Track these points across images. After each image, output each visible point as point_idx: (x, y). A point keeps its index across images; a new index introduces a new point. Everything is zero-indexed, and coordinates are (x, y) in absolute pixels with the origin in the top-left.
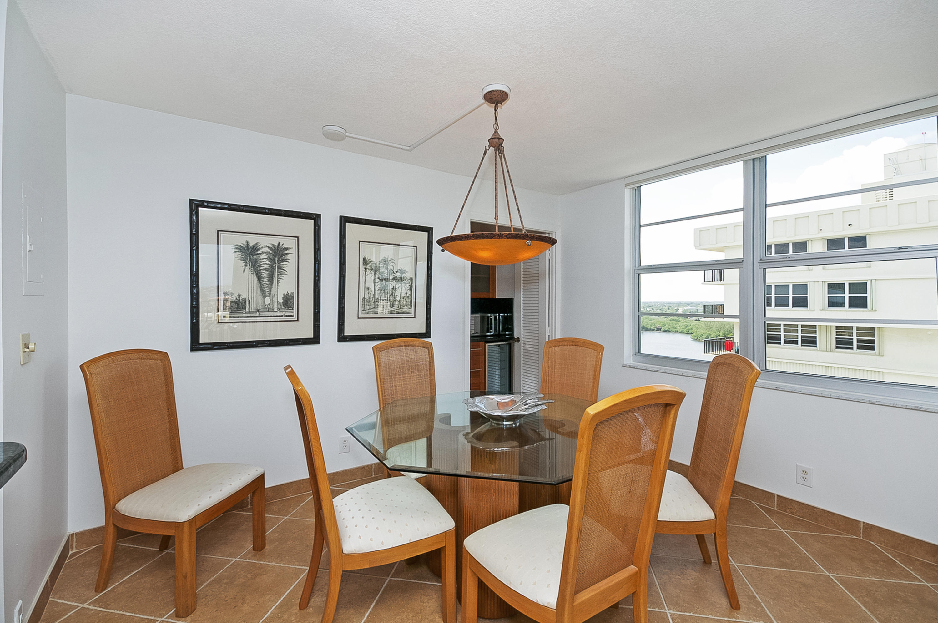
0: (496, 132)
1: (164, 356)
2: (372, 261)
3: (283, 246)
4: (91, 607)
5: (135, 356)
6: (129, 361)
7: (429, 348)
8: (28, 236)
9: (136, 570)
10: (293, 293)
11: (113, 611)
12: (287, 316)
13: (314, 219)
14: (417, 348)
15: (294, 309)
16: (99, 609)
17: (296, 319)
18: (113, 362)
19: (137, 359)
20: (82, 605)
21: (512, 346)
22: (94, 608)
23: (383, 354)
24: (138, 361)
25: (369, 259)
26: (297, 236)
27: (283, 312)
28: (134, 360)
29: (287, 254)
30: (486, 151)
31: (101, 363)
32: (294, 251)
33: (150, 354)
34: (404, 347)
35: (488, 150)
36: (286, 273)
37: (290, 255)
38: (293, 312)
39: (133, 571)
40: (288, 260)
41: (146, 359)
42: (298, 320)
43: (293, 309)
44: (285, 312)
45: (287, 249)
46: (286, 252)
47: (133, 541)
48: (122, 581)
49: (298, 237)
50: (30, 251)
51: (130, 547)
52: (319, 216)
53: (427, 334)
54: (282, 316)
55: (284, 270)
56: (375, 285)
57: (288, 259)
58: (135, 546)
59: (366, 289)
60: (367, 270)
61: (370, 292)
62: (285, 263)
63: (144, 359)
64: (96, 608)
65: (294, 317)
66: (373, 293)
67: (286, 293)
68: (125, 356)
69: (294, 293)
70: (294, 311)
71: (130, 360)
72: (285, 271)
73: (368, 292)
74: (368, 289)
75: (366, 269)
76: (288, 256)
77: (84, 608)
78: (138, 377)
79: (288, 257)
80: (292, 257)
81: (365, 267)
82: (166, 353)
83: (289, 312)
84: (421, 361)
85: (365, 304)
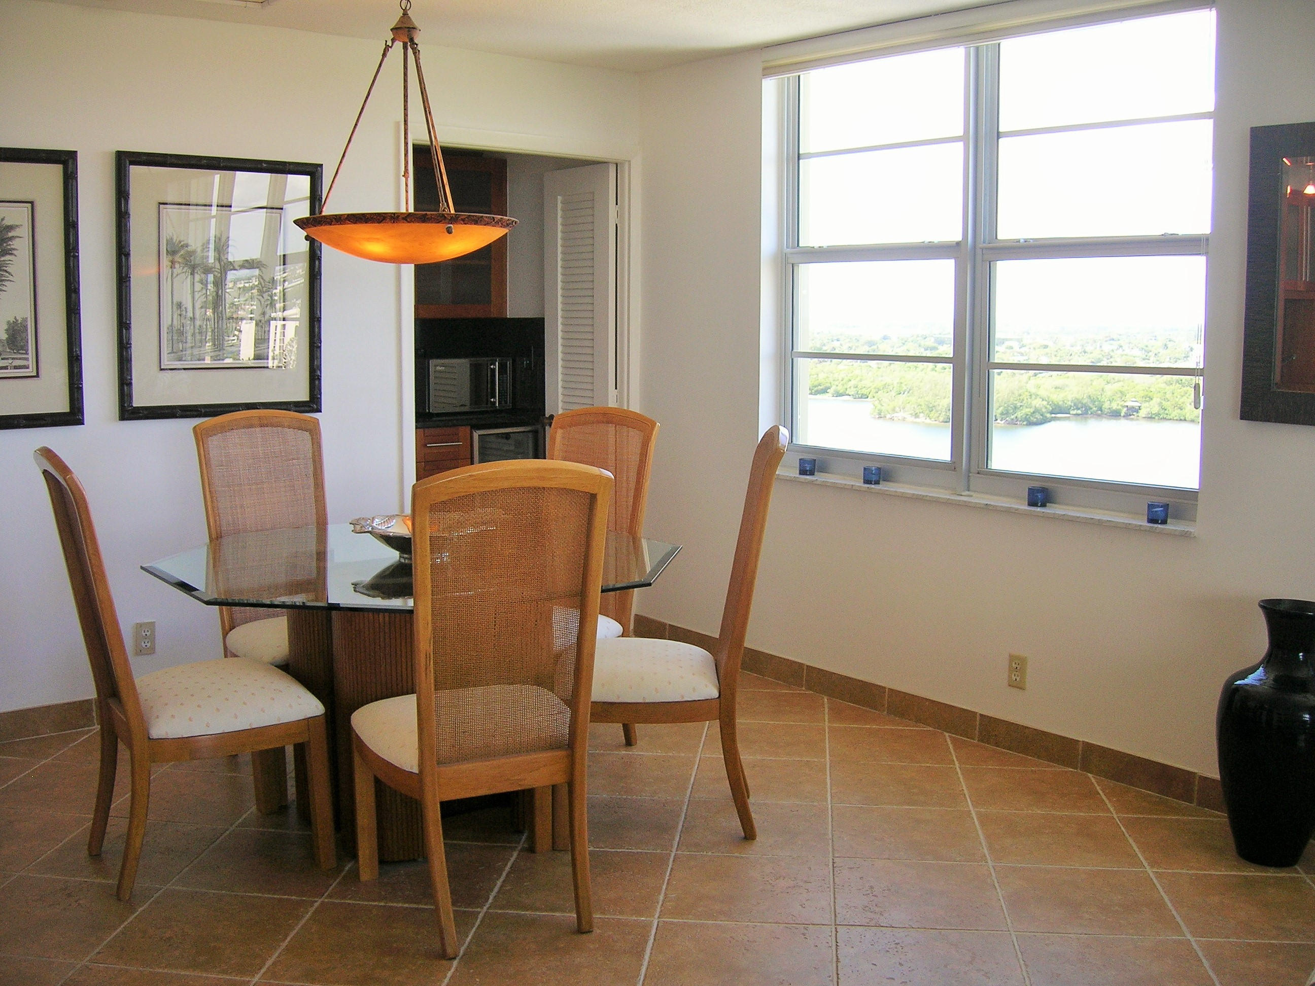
0: (405, 14)
2: (187, 246)
3: (4, 222)
7: (314, 432)
10: (25, 320)
12: (16, 367)
13: (64, 163)
14: (287, 430)
15: (30, 352)
17: (34, 374)
21: (540, 436)
23: (214, 442)
25: (180, 242)
26: (30, 199)
27: (7, 359)
29: (12, 238)
30: (387, 48)
32: (24, 232)
34: (258, 429)
35: (391, 47)
36: (11, 278)
37: (17, 239)
38: (27, 359)
40: (14, 252)
42: (37, 376)
43: (27, 354)
44: (13, 359)
45: (10, 228)
46: (10, 234)
49: (32, 203)
52: (73, 155)
53: (313, 403)
54: (6, 368)
55: (6, 271)
56: (193, 298)
57: (14, 249)
59: (175, 308)
60: (177, 266)
61: (184, 313)
62: (7, 257)
65: (30, 369)
66: (190, 314)
67: (12, 320)
69: (29, 319)
70: (30, 356)
72: (9, 273)
73: (179, 312)
74: (180, 305)
75: (173, 262)
76: (14, 242)
79: (15, 244)
80: (21, 245)
81: (170, 258)
83: (20, 359)
84: (295, 457)
85: (175, 338)
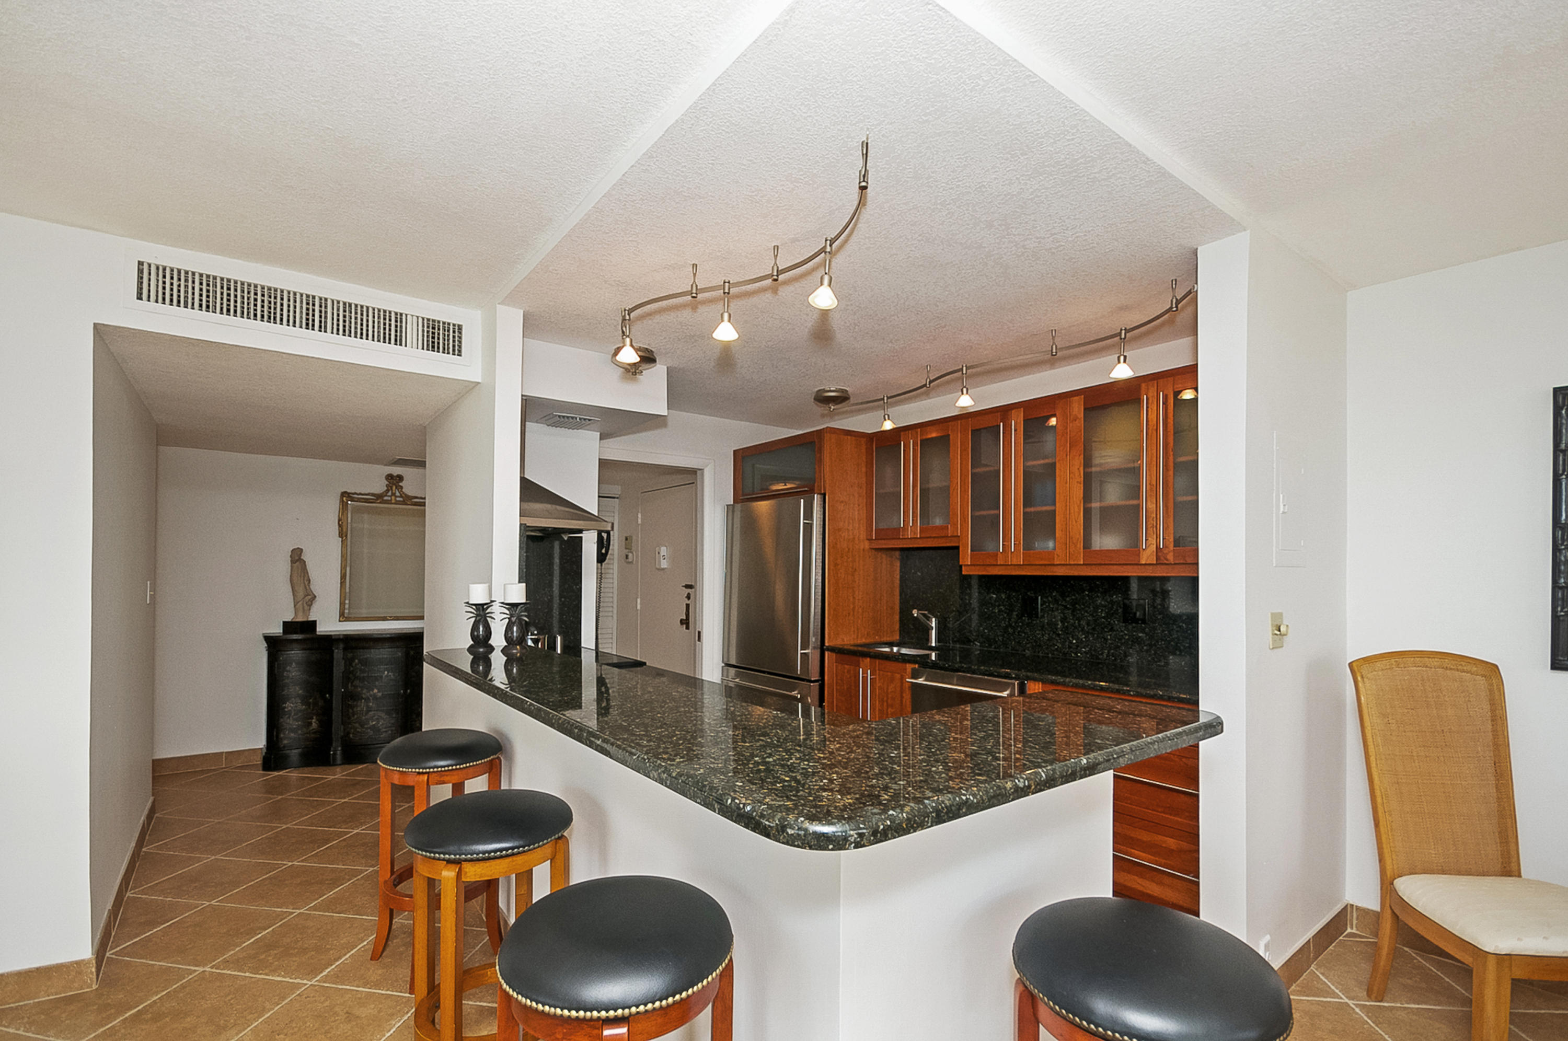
1: (1491, 671)
4: (1357, 1010)
5: (1435, 662)
6: (1424, 669)
8: (1281, 496)
9: (1430, 1005)
11: (1383, 1033)
16: (1366, 1018)
18: (1398, 666)
19: (1439, 668)
20: (1346, 1000)
22: (1360, 1013)
24: (1440, 671)
28: (1433, 669)
31: (1379, 665)
33: (1463, 663)
39: (1426, 1003)
41: (1454, 669)
47: (1439, 965)
48: (1406, 1005)
50: (1284, 513)
51: (1431, 970)
58: (1439, 973)
63: (1451, 669)
64: (1363, 1015)
68: (1418, 659)
71: (1427, 667)
77: (1349, 1005)
78: (1438, 697)
82: (1496, 666)
